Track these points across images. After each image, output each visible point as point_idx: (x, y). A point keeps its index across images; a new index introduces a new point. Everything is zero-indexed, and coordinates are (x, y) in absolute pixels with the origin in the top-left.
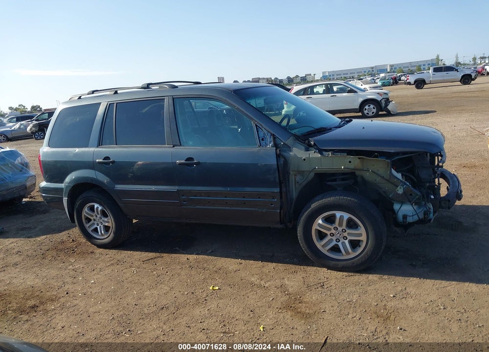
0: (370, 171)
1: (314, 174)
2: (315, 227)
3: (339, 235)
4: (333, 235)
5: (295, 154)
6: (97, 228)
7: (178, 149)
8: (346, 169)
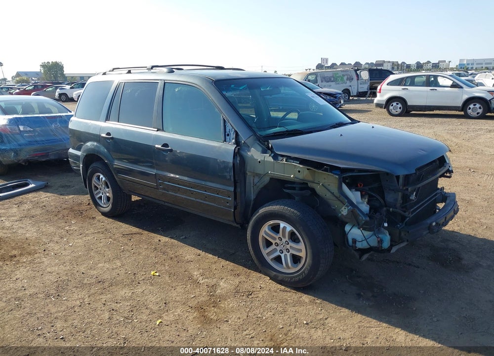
0: (321, 184)
1: (269, 178)
2: (262, 233)
3: (282, 246)
4: (278, 246)
5: (252, 155)
6: (101, 196)
7: (160, 133)
8: (296, 179)
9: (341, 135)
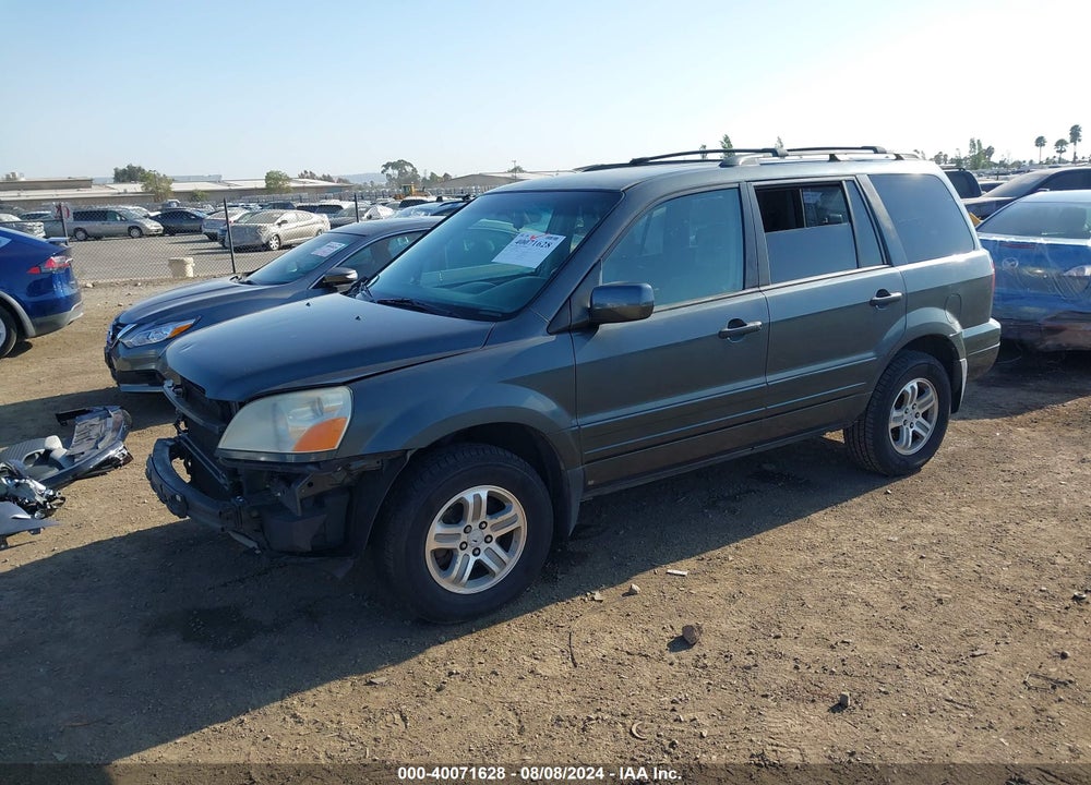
9: (358, 318)
